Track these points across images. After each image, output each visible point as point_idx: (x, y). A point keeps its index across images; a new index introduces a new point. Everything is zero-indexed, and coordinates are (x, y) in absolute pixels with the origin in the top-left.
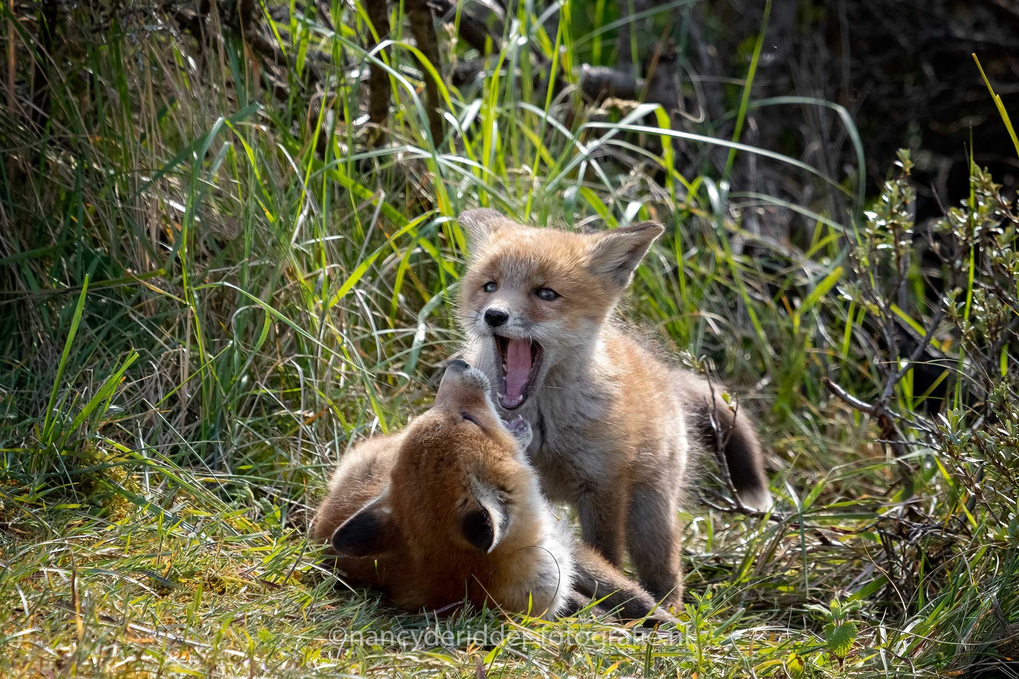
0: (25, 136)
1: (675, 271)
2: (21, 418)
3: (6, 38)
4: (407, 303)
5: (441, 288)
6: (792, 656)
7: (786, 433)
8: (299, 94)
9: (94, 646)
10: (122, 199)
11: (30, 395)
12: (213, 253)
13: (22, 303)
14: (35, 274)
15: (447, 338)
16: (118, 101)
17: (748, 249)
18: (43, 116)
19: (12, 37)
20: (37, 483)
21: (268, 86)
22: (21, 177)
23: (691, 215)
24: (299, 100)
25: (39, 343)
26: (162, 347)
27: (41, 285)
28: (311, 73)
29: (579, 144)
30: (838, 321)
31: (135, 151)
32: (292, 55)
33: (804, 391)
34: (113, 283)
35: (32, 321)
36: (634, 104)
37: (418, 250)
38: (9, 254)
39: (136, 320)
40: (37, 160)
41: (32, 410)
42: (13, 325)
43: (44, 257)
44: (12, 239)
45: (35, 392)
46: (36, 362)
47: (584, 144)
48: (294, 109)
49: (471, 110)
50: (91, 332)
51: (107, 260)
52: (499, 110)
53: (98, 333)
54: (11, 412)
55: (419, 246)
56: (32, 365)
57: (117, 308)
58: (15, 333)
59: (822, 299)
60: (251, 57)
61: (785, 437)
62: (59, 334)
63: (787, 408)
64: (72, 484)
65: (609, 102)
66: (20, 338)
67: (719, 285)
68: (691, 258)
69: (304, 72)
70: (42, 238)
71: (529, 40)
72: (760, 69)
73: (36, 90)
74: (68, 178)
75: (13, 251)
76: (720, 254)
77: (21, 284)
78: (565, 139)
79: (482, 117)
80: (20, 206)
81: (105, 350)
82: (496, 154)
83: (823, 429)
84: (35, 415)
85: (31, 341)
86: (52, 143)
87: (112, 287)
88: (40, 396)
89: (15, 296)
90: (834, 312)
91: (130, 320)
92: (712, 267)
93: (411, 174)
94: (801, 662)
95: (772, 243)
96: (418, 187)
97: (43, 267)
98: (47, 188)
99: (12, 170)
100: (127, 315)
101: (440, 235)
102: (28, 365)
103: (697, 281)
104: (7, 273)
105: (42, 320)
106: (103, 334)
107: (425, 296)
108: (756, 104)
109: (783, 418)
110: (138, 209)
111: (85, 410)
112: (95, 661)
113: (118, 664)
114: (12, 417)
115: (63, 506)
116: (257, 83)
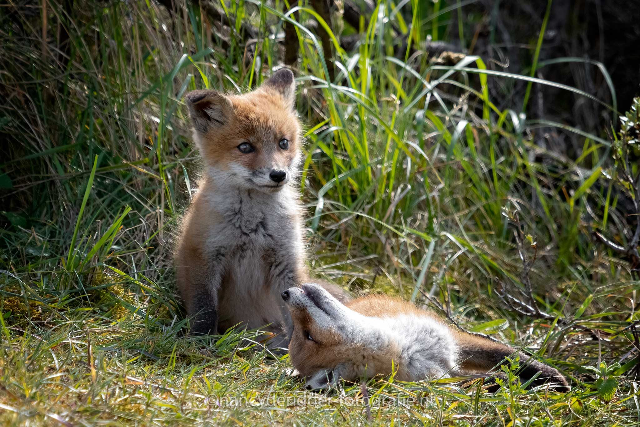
0: (54, 72)
1: (490, 171)
2: (52, 256)
3: (41, 7)
4: (311, 186)
5: (334, 177)
6: (574, 399)
7: (565, 279)
8: (237, 44)
9: (103, 387)
10: (119, 113)
11: (58, 242)
12: (181, 150)
13: (53, 183)
14: (61, 163)
15: (338, 209)
16: (116, 48)
17: (539, 159)
18: (66, 58)
19: (44, 5)
20: (64, 295)
21: (217, 40)
22: (51, 100)
23: (501, 136)
24: (238, 49)
25: (64, 209)
26: (147, 210)
27: (65, 170)
28: (246, 31)
29: (426, 83)
30: (599, 206)
31: (128, 81)
32: (233, 19)
33: (577, 251)
34: (113, 168)
35: (60, 194)
36: (462, 56)
37: (319, 151)
38: (44, 150)
39: (130, 192)
40: (62, 88)
41: (60, 252)
42: (46, 198)
43: (67, 152)
44: (45, 140)
45: (62, 240)
46: (62, 222)
47: (429, 82)
48: (234, 55)
49: (352, 61)
50: (99, 201)
51: (110, 153)
52: (372, 62)
53: (103, 202)
54: (45, 252)
55: (319, 148)
56: (60, 223)
57: (115, 185)
58: (48, 202)
59: (588, 191)
60: (205, 22)
61: (564, 281)
62: (77, 202)
63: (566, 262)
64: (87, 295)
65: (445, 54)
66: (51, 207)
67: (519, 181)
68: (501, 163)
69: (241, 30)
70: (66, 138)
71: (390, 20)
72: (545, 41)
73: (61, 42)
74: (82, 100)
75: (46, 148)
76: (520, 161)
77: (52, 169)
78: (416, 79)
79: (360, 66)
80: (51, 118)
81: (108, 213)
82: (370, 91)
83: (590, 277)
84: (62, 254)
85: (59, 208)
86: (72, 77)
87: (112, 171)
88: (65, 242)
89: (48, 178)
90: (597, 200)
91: (126, 192)
92: (515, 169)
93: (313, 102)
94: (580, 404)
95: (555, 154)
96: (317, 110)
97: (66, 159)
98: (69, 106)
99: (45, 95)
100: (123, 190)
101: (333, 143)
102: (57, 223)
103: (505, 179)
104: (42, 163)
105: (67, 194)
106: (107, 202)
107: (323, 182)
108: (543, 64)
109: (563, 269)
110: (130, 119)
111: (96, 247)
112: (104, 397)
113: (119, 400)
114: (46, 255)
115: (80, 309)
116: (209, 38)
